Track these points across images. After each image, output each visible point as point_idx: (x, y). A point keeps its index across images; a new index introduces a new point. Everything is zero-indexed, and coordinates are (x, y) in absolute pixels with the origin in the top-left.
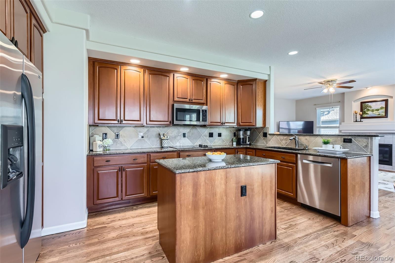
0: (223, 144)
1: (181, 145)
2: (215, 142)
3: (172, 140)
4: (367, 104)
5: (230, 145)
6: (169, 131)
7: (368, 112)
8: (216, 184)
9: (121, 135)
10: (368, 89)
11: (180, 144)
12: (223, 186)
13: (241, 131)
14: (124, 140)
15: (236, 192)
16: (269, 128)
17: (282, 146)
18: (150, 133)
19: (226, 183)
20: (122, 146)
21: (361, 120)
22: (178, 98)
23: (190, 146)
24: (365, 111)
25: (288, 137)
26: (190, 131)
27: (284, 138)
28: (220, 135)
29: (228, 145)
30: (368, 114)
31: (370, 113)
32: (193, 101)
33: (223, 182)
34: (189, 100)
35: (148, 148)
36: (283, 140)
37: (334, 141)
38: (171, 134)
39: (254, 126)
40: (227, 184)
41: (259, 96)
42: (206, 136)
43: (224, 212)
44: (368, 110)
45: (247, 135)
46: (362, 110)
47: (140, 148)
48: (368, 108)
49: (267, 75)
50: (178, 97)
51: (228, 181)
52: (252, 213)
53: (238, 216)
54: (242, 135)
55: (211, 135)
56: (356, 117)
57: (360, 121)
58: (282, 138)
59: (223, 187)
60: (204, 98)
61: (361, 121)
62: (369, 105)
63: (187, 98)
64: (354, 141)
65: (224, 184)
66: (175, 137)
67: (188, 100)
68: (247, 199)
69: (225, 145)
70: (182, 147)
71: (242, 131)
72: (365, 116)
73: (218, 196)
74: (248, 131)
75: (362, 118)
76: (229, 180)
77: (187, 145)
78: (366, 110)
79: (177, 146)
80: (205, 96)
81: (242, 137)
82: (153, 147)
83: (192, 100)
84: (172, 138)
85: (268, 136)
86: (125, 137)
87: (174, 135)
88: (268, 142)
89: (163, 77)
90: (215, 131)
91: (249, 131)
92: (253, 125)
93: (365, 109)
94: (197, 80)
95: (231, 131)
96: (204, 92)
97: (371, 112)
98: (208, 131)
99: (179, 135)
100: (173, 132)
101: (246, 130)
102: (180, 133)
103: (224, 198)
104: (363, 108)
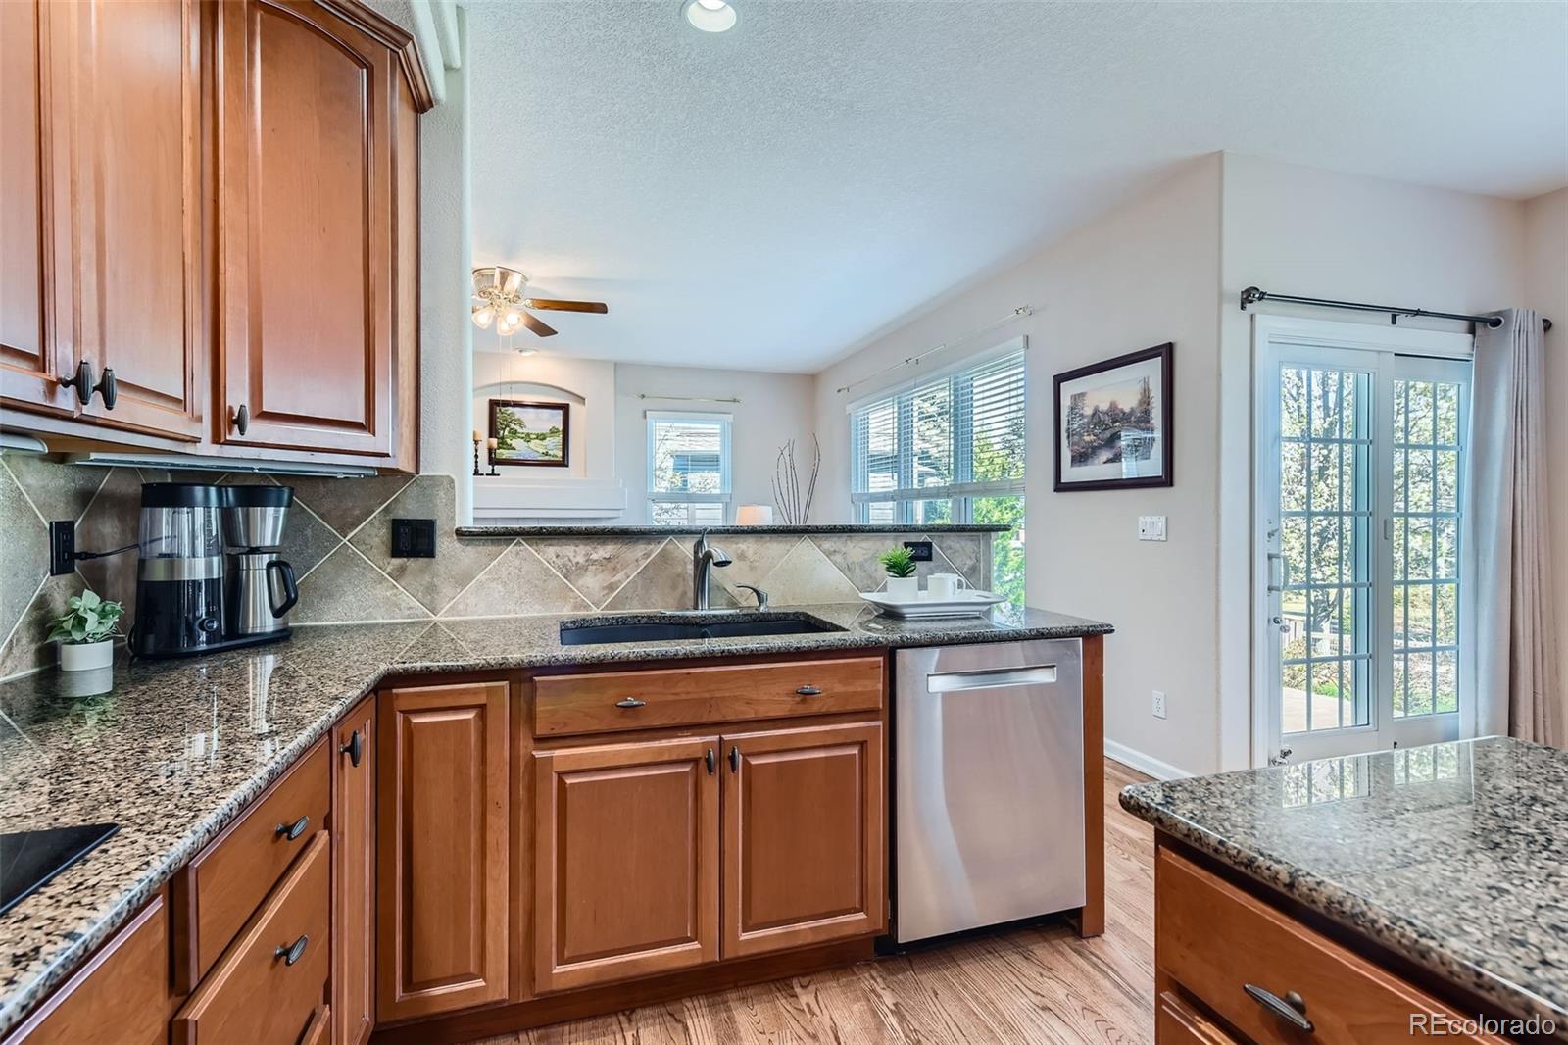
4: (510, 409)
7: (514, 443)
10: (524, 354)
16: (452, 482)
17: (576, 607)
21: (493, 470)
24: (502, 438)
25: (625, 548)
27: (594, 556)
30: (514, 449)
31: (520, 448)
36: (582, 569)
37: (871, 558)
39: (382, 458)
44: (514, 433)
45: (259, 543)
46: (493, 433)
48: (512, 426)
56: (476, 456)
57: (490, 472)
58: (581, 559)
61: (496, 472)
62: (516, 417)
64: (938, 552)
72: (504, 454)
74: (263, 504)
75: (493, 461)
78: (506, 433)
85: (445, 544)
88: (446, 590)
91: (279, 505)
93: (504, 430)
97: (522, 441)
101: (243, 498)
104: (498, 424)
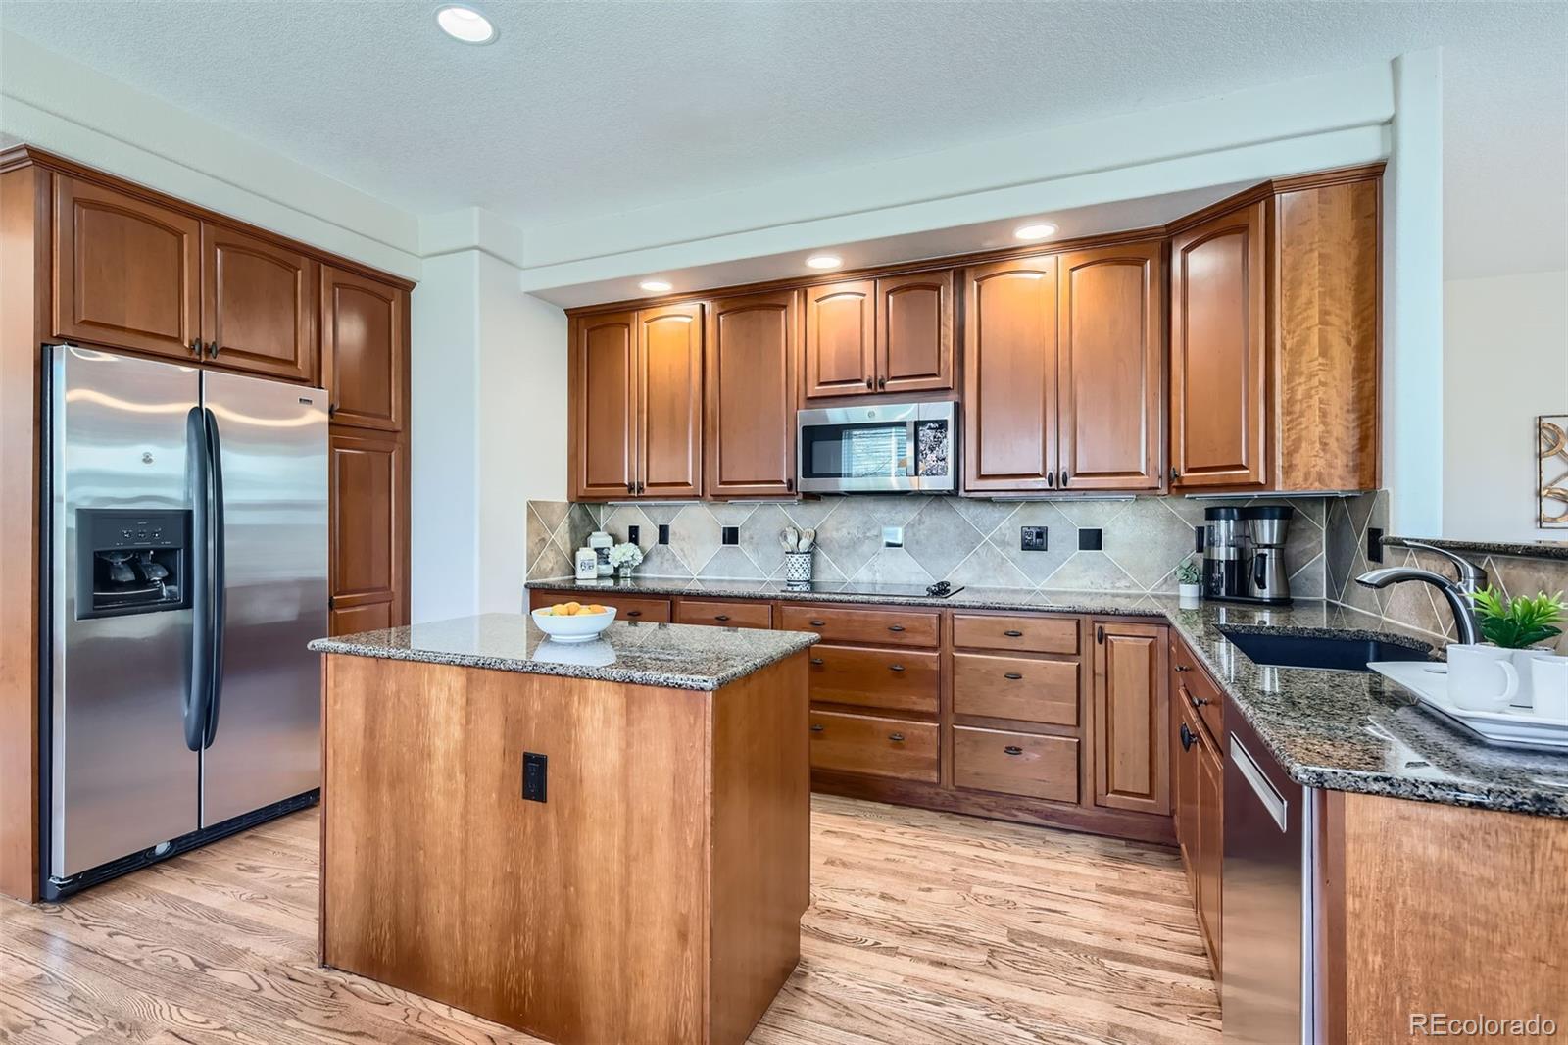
0: (1113, 588)
1: (879, 578)
2: (1056, 577)
3: (840, 555)
5: (1167, 597)
6: (827, 520)
8: (433, 716)
9: (675, 534)
11: (874, 575)
12: (457, 733)
13: (1219, 519)
14: (682, 550)
15: (503, 771)
16: (1388, 495)
18: (757, 527)
19: (468, 722)
20: (676, 567)
22: (821, 384)
23: (918, 586)
26: (920, 520)
28: (1092, 540)
29: (1155, 596)
32: (887, 390)
33: (457, 716)
34: (869, 386)
35: (753, 582)
38: (837, 530)
39: (1257, 486)
40: (471, 727)
41: (1305, 293)
42: (1003, 543)
43: (457, 833)
45: (1261, 542)
47: (727, 578)
49: (1374, 132)
50: (822, 381)
51: (473, 717)
52: (572, 889)
53: (511, 873)
54: (1228, 546)
55: (1035, 541)
59: (453, 736)
60: (946, 363)
63: (859, 378)
65: (461, 725)
66: (853, 545)
67: (863, 387)
68: (551, 818)
69: (1128, 596)
70: (882, 588)
71: (1223, 522)
73: (439, 762)
74: (1262, 518)
76: (476, 714)
77: (904, 579)
79: (859, 583)
80: (948, 356)
81: (1223, 557)
82: (768, 579)
83: (882, 385)
84: (841, 547)
86: (684, 539)
87: (849, 537)
89: (764, 314)
90: (1064, 521)
92: (1253, 480)
94: (909, 288)
95: (1172, 519)
96: (946, 336)
98: (1018, 518)
99: (868, 535)
100: (842, 523)
101: (1248, 514)
102: (874, 527)
103: (460, 778)
